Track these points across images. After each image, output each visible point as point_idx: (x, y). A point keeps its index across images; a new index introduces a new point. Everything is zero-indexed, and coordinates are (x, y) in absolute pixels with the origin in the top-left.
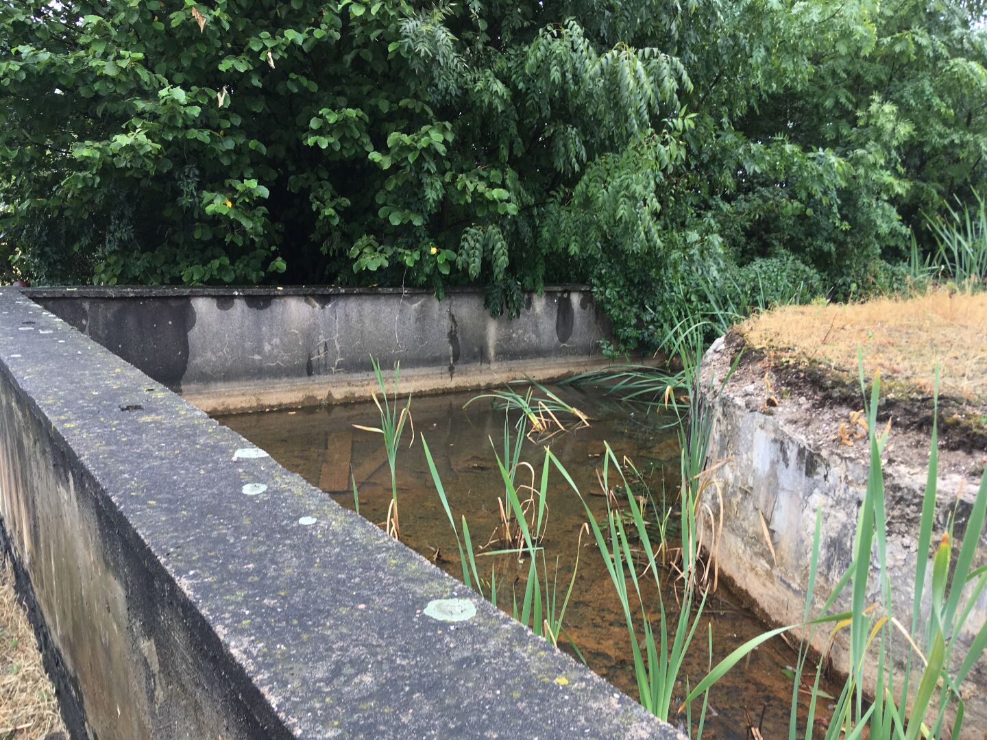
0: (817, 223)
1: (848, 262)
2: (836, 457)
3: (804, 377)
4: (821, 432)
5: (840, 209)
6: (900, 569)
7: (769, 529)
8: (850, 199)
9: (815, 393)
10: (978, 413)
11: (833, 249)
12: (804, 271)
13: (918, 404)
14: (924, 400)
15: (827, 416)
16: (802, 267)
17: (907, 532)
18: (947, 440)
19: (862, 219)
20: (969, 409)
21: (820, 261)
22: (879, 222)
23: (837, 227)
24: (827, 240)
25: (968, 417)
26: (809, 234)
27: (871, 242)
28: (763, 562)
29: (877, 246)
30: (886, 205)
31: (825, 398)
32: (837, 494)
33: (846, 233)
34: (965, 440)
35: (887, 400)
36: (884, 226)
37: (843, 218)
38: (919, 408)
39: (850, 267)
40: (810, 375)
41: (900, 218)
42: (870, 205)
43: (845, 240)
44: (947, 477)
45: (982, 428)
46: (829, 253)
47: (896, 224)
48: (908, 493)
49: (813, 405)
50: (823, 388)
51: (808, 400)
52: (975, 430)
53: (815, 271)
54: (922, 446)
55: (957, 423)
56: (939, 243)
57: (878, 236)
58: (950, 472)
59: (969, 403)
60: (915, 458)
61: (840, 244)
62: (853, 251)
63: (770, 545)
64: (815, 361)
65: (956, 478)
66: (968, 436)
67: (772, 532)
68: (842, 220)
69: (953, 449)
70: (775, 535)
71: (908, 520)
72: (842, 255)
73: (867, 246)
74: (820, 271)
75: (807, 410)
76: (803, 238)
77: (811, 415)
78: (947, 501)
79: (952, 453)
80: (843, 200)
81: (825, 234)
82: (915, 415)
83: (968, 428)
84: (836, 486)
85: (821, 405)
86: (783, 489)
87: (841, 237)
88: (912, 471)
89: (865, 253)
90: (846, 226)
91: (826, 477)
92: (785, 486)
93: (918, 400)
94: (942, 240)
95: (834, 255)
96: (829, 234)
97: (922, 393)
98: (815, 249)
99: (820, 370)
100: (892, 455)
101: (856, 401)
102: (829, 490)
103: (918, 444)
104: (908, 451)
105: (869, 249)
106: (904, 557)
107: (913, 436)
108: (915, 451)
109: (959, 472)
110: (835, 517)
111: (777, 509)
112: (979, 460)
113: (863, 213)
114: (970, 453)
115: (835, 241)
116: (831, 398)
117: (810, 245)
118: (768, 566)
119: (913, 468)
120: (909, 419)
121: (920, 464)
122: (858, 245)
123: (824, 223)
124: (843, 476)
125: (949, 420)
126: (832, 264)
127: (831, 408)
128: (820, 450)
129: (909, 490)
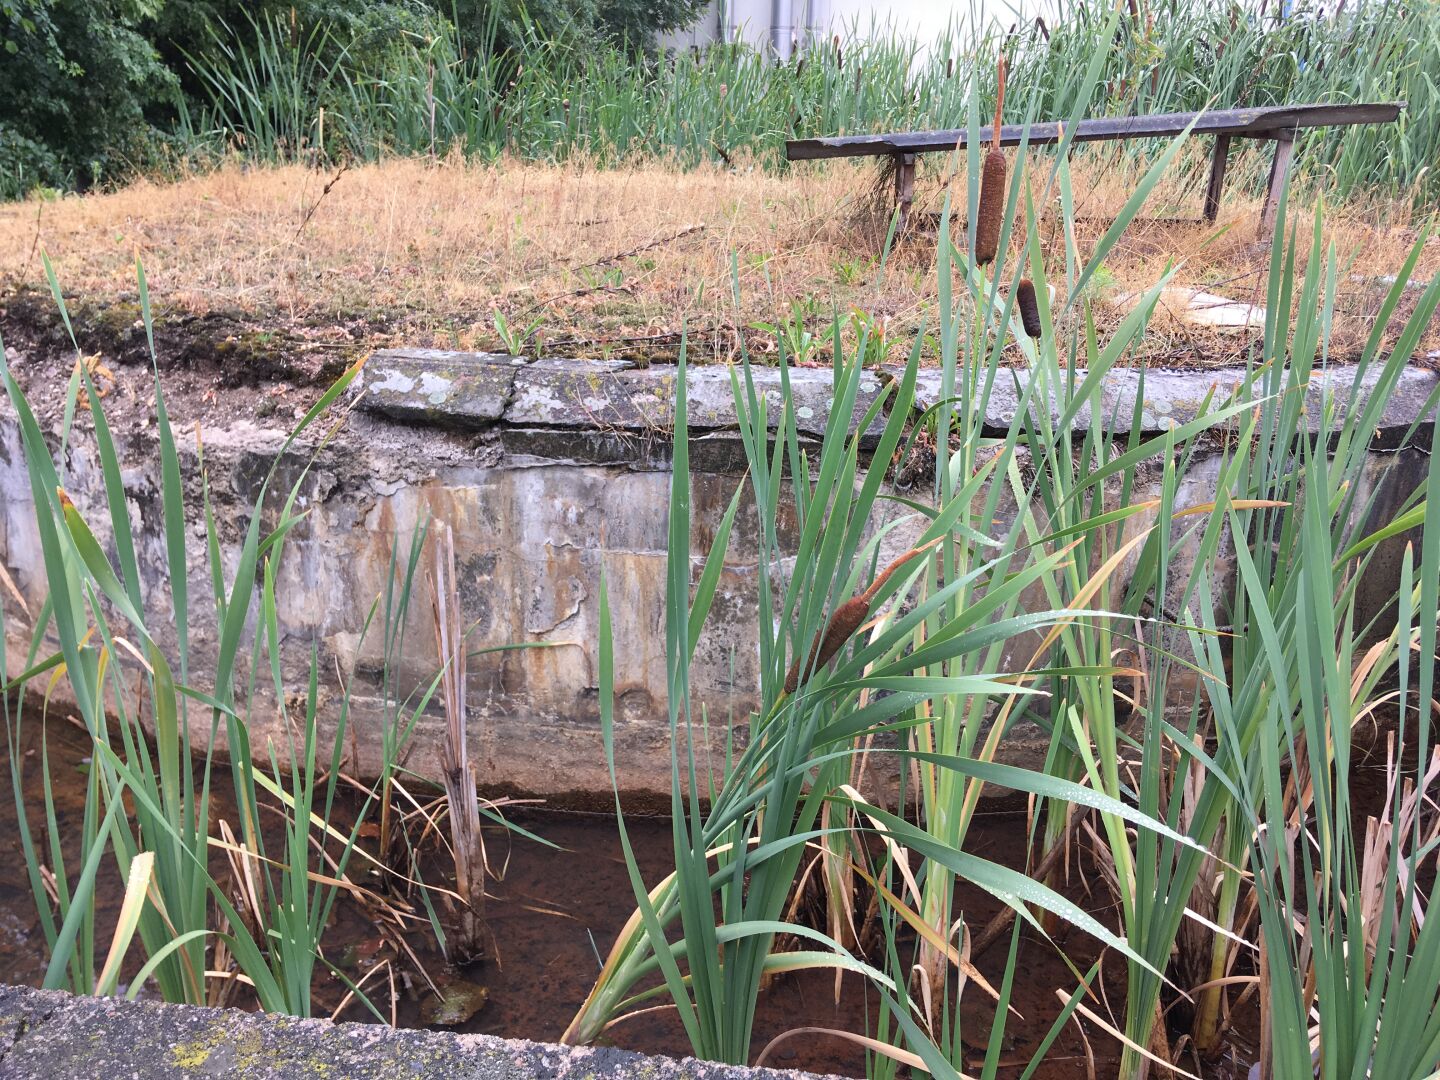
0: (30, 66)
1: (95, 131)
2: (77, 432)
3: (7, 316)
4: (48, 398)
5: (61, 43)
6: (202, 570)
7: (9, 570)
8: (74, 26)
9: (29, 338)
10: (260, 330)
11: (66, 108)
12: (26, 148)
13: (180, 330)
14: (185, 323)
15: (53, 372)
16: (21, 141)
17: (198, 516)
18: (224, 375)
19: (100, 58)
20: (248, 327)
21: (49, 129)
22: (127, 62)
23: (63, 73)
24: (53, 94)
25: (246, 337)
26: (21, 86)
27: (124, 96)
28: (15, 622)
29: (134, 102)
30: (133, 36)
31: (47, 342)
32: (91, 486)
33: (81, 81)
34: (246, 369)
35: (134, 331)
36: (137, 69)
37: (69, 57)
38: (180, 335)
39: (100, 138)
40: (16, 311)
41: (158, 56)
42: (107, 36)
43: (82, 94)
44: (232, 426)
45: (265, 349)
46: (61, 115)
47: (153, 66)
48: (186, 461)
49: (29, 357)
50: (39, 328)
51: (19, 351)
52: (256, 354)
53: (44, 147)
54: (194, 389)
55: (232, 347)
56: (213, 96)
57: (133, 86)
58: (235, 418)
59: (247, 318)
60: (187, 408)
61: (76, 101)
62: (99, 111)
63: (15, 592)
64: (26, 288)
65: (244, 424)
66: (248, 363)
67: (14, 572)
68: (68, 59)
69: (234, 386)
70: (21, 575)
71: (195, 498)
72: (84, 118)
73: (119, 103)
74: (53, 148)
75: (20, 367)
76: (13, 91)
77: (27, 375)
78: (237, 459)
79: (234, 392)
80: (62, 27)
81: (47, 84)
82: (176, 346)
83: (246, 353)
84: (87, 475)
85: (40, 355)
86: (13, 501)
87: (74, 89)
88: (185, 429)
89: (118, 114)
90: (76, 69)
91: (69, 465)
92: (15, 496)
93: (178, 325)
94: (217, 92)
95: (71, 120)
96: (54, 84)
97: (185, 313)
98: (37, 110)
99: (30, 300)
100: (154, 411)
101: (91, 340)
102: (80, 485)
103: (188, 388)
104: (176, 401)
105: (124, 106)
106: (203, 550)
107: (180, 377)
108: (185, 398)
109: (247, 417)
110: (98, 522)
111: (13, 535)
112: (267, 394)
113: (99, 49)
114: (255, 387)
115: (66, 96)
116: (52, 341)
117: (27, 103)
118: (22, 625)
119: (185, 424)
120: (170, 354)
121: (196, 416)
122: (107, 103)
123: (40, 66)
124: (93, 458)
125: (221, 346)
126: (70, 133)
127: (57, 358)
128: (51, 425)
129: (185, 456)
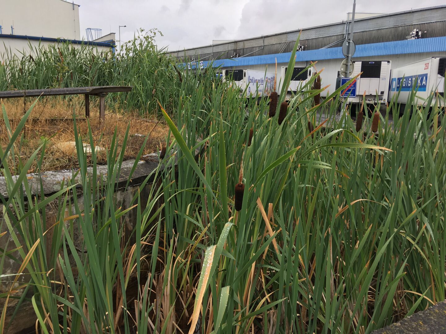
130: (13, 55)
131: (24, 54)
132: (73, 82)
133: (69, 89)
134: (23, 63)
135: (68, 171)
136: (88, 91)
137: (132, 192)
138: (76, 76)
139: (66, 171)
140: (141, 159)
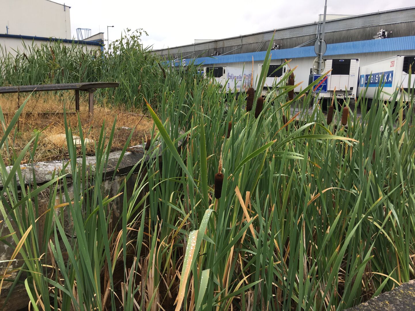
130: (8, 53)
131: (18, 53)
132: (64, 78)
133: (61, 85)
134: (17, 61)
135: (59, 162)
136: (78, 87)
137: (119, 182)
138: (67, 73)
139: (57, 161)
140: (128, 150)
